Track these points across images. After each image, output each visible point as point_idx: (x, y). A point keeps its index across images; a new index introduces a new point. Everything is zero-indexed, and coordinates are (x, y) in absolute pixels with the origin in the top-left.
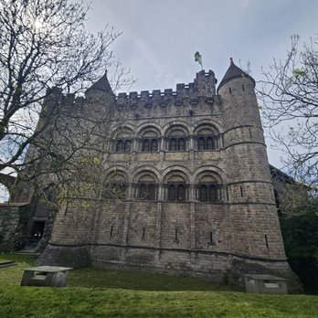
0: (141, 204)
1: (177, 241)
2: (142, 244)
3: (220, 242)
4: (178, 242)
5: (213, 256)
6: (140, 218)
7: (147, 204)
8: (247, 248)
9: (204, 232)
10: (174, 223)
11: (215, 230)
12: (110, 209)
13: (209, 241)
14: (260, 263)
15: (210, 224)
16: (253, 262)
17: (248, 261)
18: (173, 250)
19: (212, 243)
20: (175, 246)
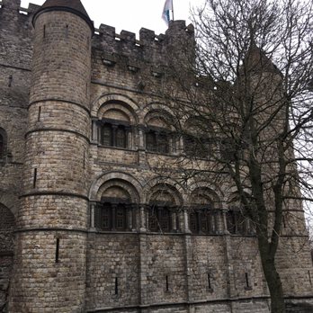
0: (159, 238)
1: (210, 290)
2: (166, 301)
3: (256, 284)
4: (212, 291)
5: (251, 303)
6: (159, 261)
7: (167, 238)
8: (293, 288)
9: (239, 274)
10: (204, 265)
11: (250, 271)
12: (110, 248)
13: (245, 285)
14: (307, 301)
15: (244, 263)
16: (301, 301)
17: (295, 302)
18: (208, 302)
19: (248, 288)
20: (209, 298)
